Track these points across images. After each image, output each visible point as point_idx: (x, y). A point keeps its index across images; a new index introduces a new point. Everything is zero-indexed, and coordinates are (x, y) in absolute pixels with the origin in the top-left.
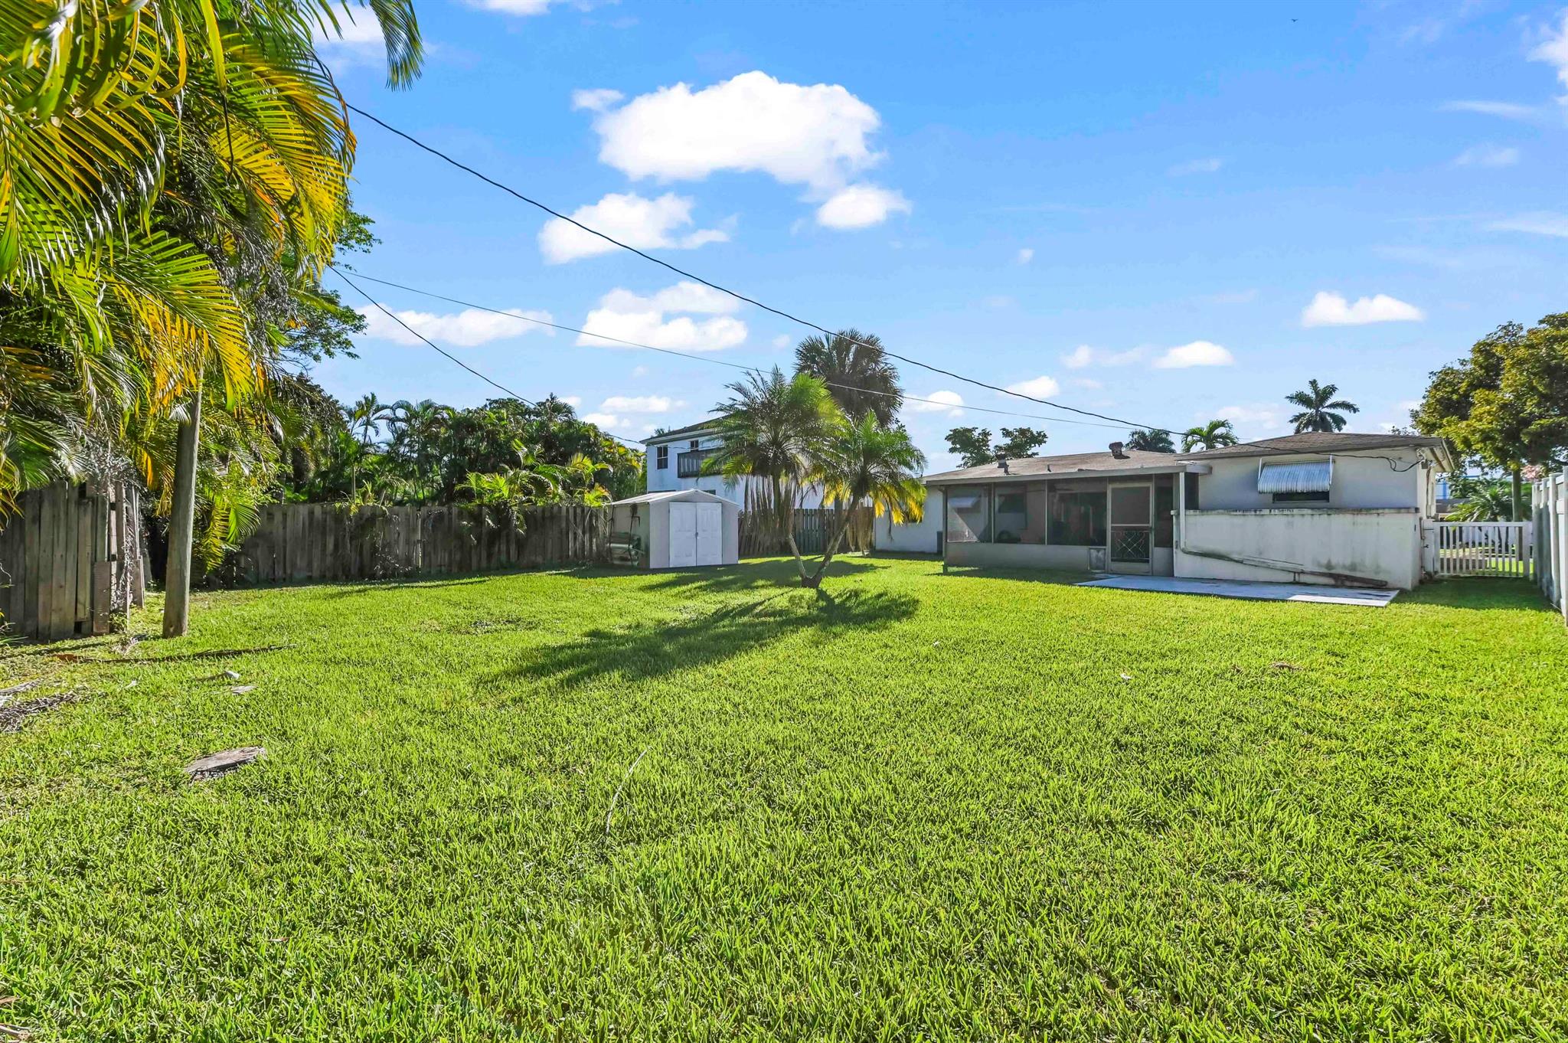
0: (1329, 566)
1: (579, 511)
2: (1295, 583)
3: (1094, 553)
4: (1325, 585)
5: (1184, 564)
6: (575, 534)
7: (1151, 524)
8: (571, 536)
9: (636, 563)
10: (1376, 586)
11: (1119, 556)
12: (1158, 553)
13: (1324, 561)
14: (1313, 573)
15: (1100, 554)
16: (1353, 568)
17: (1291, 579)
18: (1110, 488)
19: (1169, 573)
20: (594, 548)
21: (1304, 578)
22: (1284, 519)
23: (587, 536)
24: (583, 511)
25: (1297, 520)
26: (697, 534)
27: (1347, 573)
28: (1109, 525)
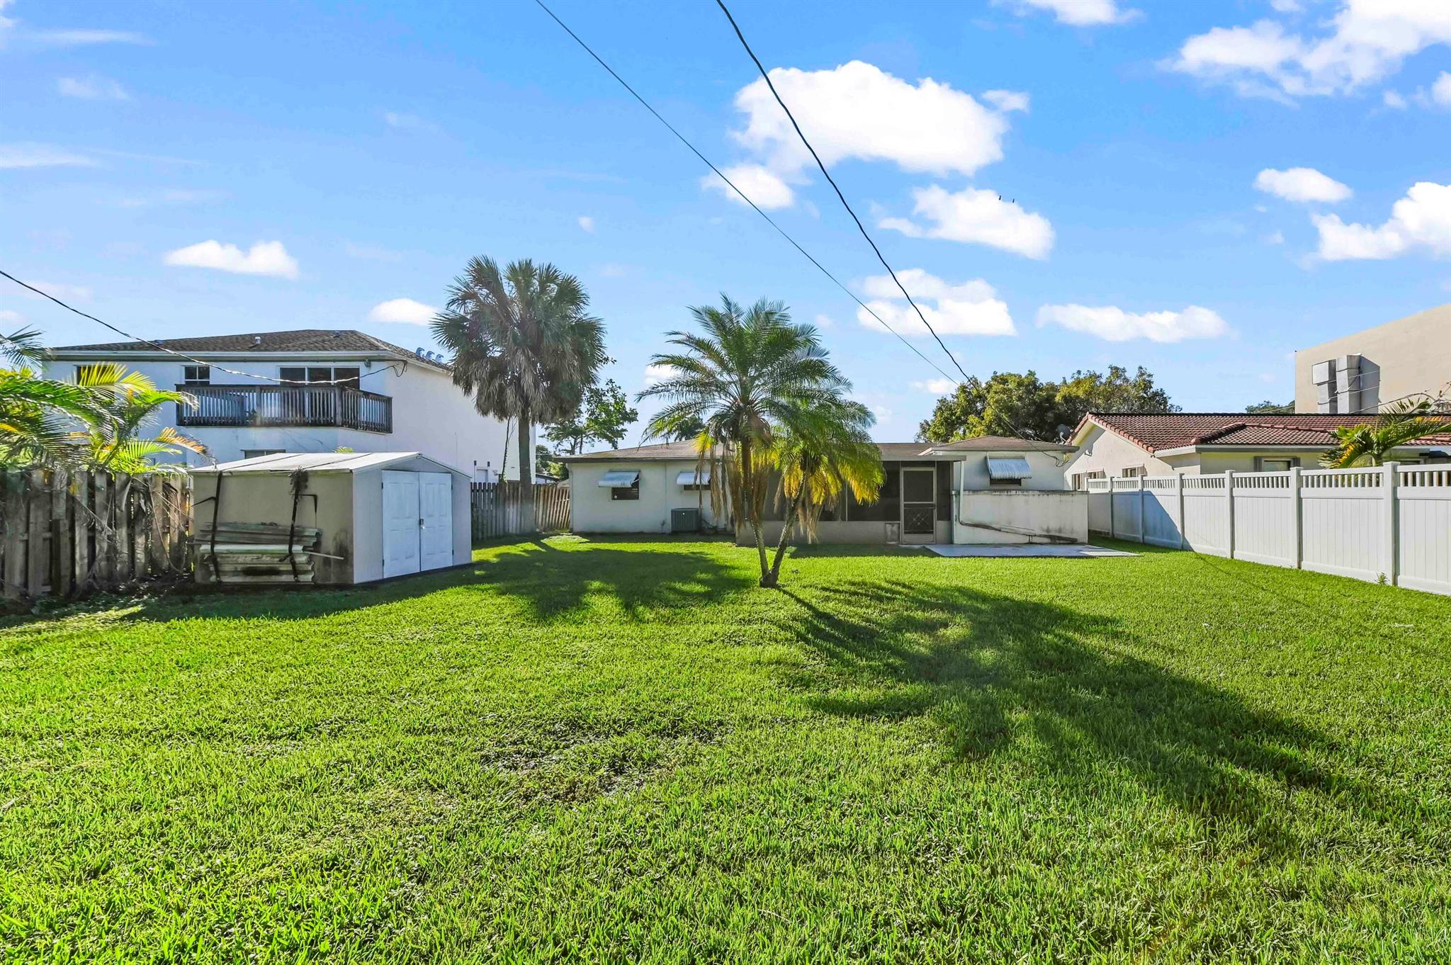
0: (1048, 530)
1: (100, 482)
2: (1030, 543)
3: (889, 527)
4: (1046, 544)
5: (962, 534)
6: (92, 529)
7: (935, 502)
8: (81, 534)
9: (309, 577)
10: (1073, 542)
11: (911, 529)
12: (940, 525)
13: (1045, 527)
14: (1040, 536)
15: (895, 528)
16: (1060, 531)
17: (1027, 541)
18: (902, 470)
19: (950, 541)
20: (140, 556)
21: (1035, 540)
22: (1024, 498)
23: (123, 532)
24: (110, 483)
25: (1031, 498)
26: (421, 522)
27: (1057, 534)
28: (902, 503)
